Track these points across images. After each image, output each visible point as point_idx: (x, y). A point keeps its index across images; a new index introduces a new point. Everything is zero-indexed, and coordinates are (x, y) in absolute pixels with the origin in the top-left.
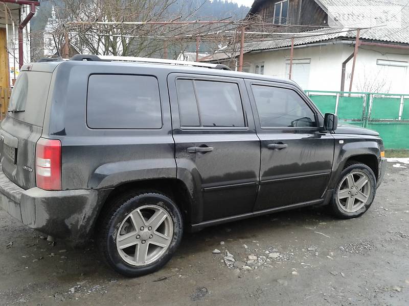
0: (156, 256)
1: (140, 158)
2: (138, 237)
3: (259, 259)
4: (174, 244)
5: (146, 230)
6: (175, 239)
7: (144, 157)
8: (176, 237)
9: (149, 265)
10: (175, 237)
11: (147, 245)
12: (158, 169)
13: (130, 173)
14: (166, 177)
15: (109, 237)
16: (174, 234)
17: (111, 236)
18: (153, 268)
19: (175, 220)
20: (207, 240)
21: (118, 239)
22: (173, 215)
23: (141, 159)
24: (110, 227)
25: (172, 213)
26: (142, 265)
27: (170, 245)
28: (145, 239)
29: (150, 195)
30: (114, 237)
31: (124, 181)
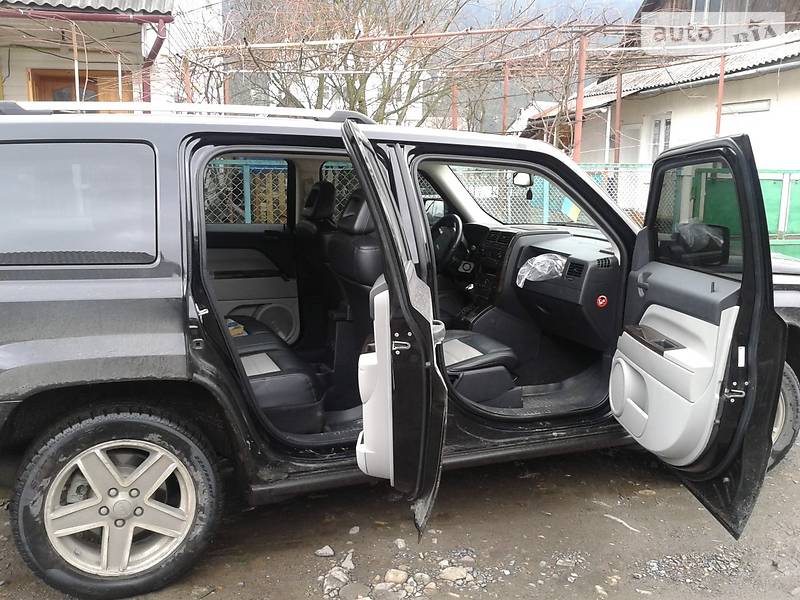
0: (154, 557)
1: (89, 332)
2: (103, 510)
3: (411, 579)
4: (199, 531)
5: (123, 496)
6: (201, 519)
7: (101, 330)
8: (204, 516)
9: (135, 576)
10: (201, 514)
11: (128, 532)
12: (134, 358)
13: (60, 366)
14: (159, 377)
15: (21, 509)
16: (199, 508)
17: (27, 509)
18: (145, 584)
19: (199, 476)
20: (327, 520)
21: (49, 516)
22: (192, 464)
23: (93, 334)
24: (23, 486)
25: (189, 460)
26: (117, 574)
27: (189, 533)
28: (122, 517)
29: (125, 416)
30: (35, 511)
31: (44, 385)
